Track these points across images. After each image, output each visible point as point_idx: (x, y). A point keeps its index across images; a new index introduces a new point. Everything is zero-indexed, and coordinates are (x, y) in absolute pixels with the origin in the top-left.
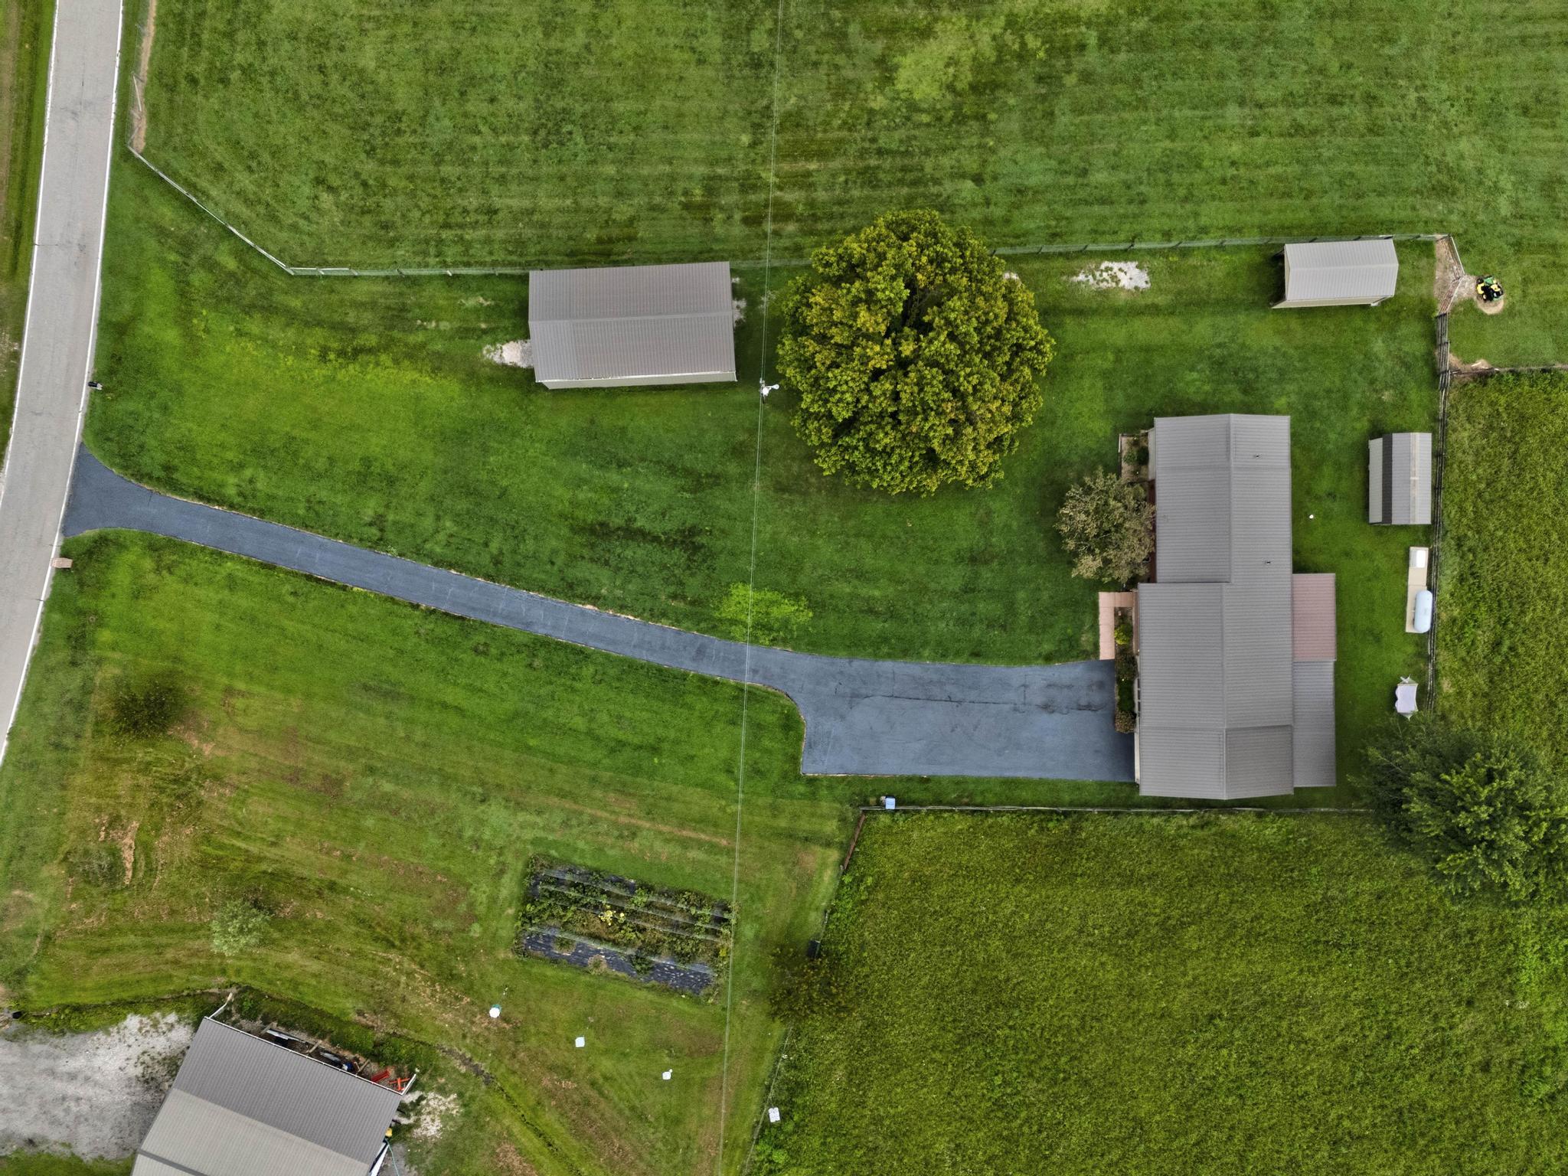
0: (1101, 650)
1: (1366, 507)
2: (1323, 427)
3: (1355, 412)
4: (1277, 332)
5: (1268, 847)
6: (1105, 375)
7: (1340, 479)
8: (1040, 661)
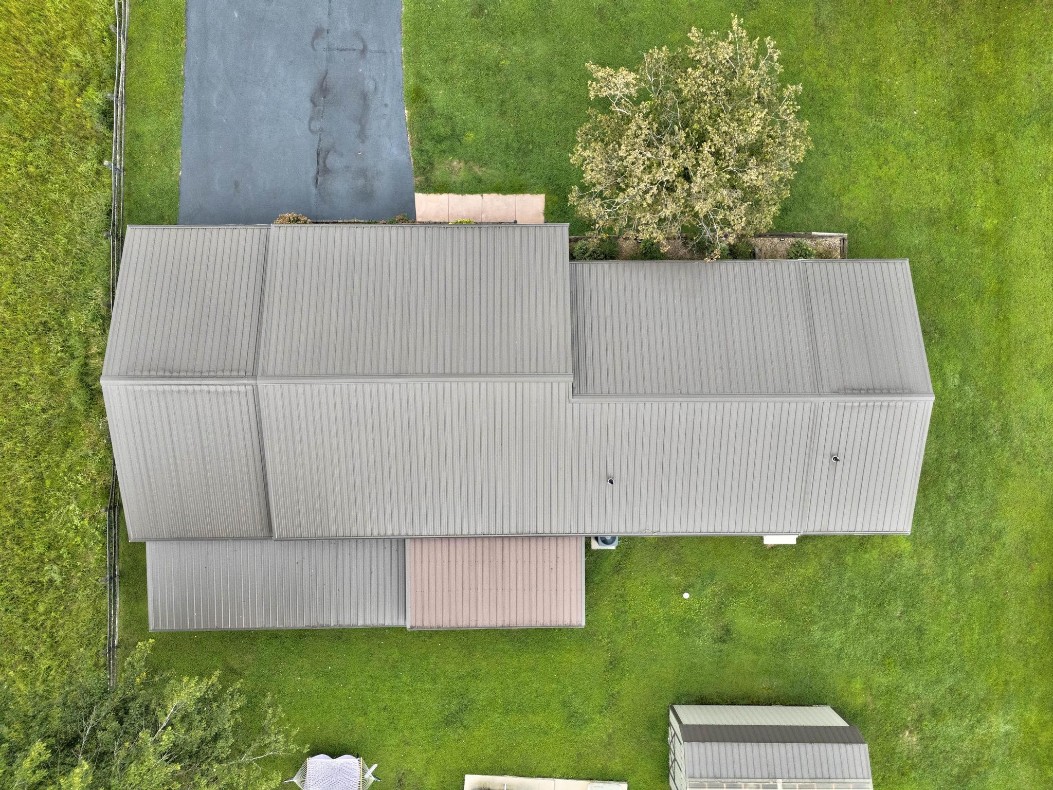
0: (433, 197)
1: (703, 701)
2: (854, 621)
3: (881, 680)
4: (1028, 538)
5: (42, 512)
6: (956, 212)
7: (757, 651)
8: (412, 81)
